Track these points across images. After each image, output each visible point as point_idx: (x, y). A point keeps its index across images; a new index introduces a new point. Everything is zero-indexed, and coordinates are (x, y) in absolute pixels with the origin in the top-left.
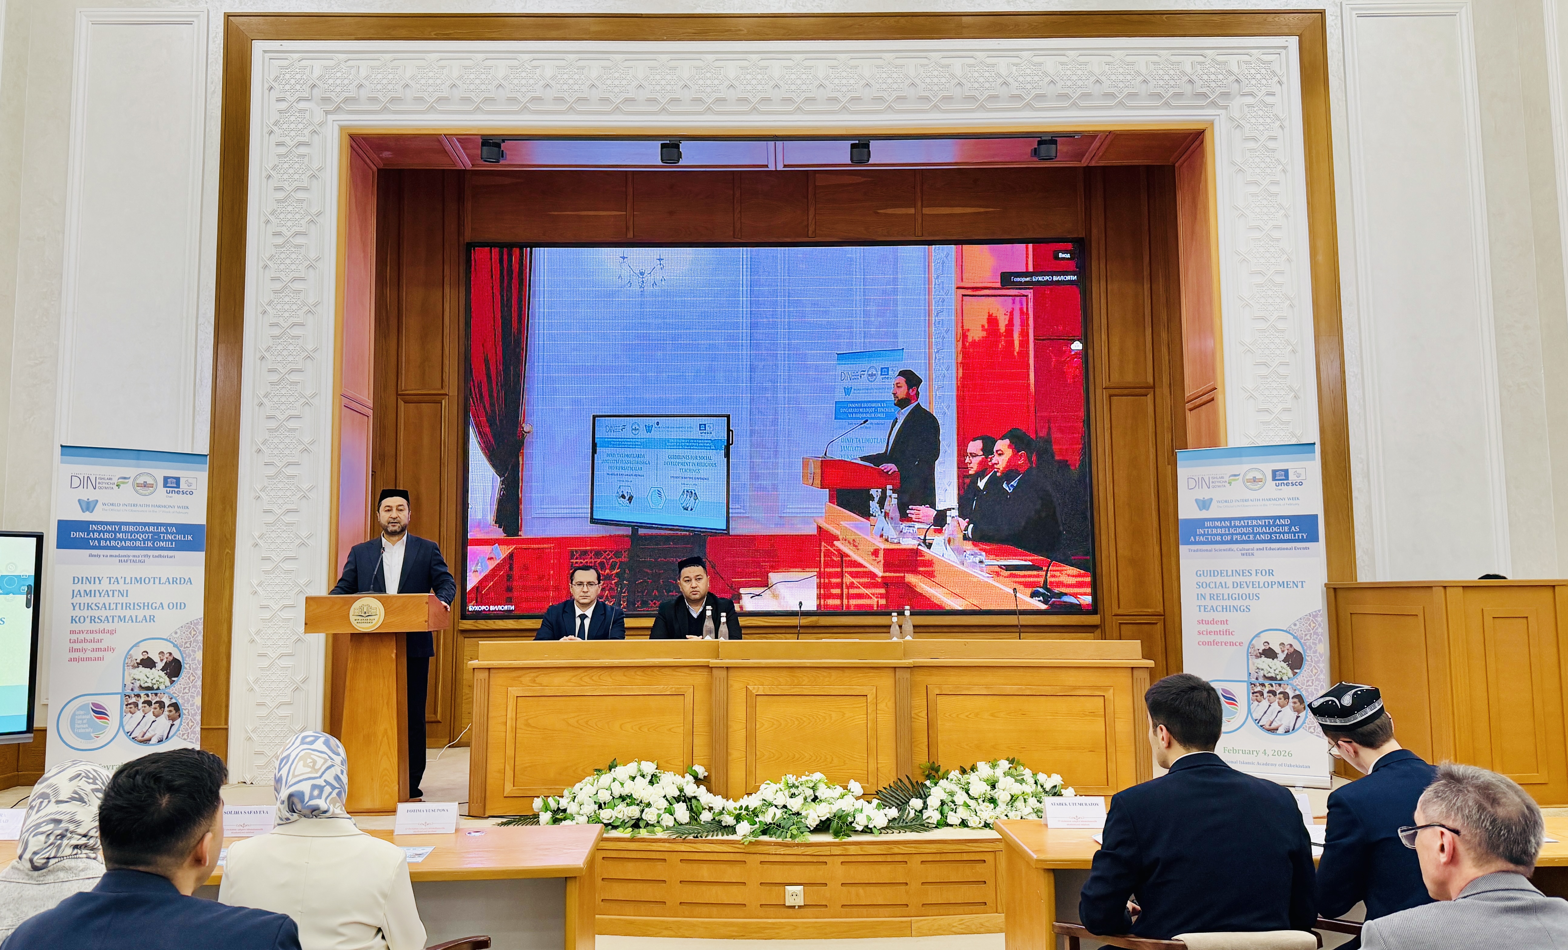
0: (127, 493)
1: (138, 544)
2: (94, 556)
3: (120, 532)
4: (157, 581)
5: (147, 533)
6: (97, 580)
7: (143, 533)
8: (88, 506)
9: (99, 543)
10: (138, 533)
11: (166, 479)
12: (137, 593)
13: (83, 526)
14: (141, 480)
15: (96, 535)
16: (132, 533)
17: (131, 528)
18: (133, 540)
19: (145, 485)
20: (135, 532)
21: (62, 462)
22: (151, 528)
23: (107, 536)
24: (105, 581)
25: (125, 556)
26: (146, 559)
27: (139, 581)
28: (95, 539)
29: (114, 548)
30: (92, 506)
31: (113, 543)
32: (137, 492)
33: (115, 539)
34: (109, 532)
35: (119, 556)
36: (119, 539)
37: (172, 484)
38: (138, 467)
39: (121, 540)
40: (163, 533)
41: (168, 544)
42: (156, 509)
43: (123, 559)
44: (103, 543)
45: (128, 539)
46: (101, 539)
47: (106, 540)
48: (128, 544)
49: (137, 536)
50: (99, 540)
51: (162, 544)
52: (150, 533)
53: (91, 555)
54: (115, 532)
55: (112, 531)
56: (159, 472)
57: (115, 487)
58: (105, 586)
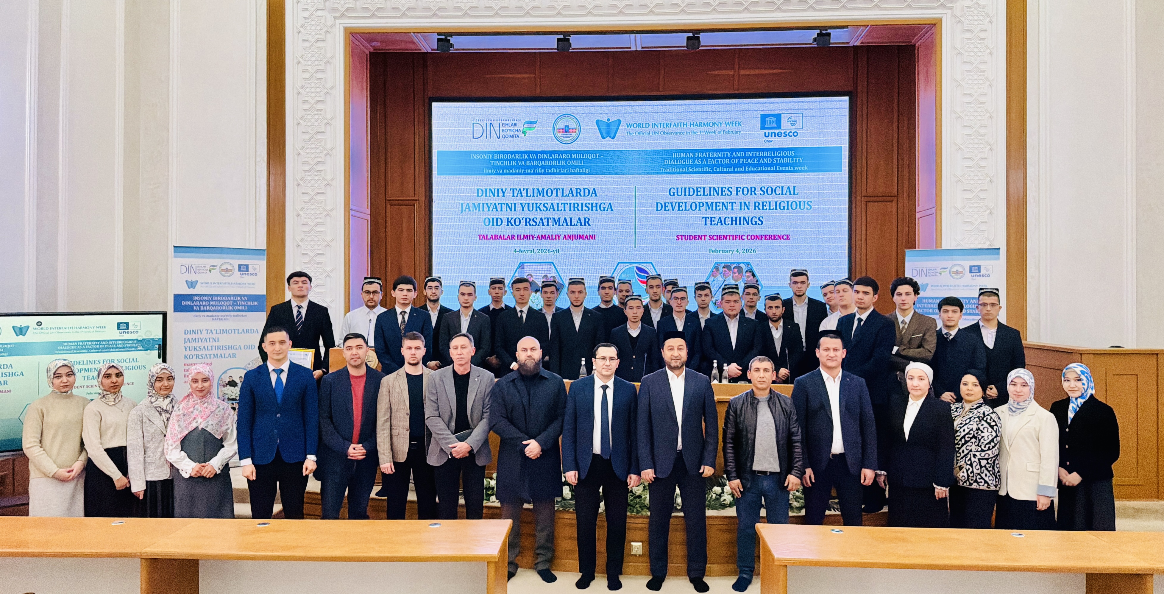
0: (215, 276)
1: (224, 308)
2: (197, 316)
3: (212, 300)
4: (237, 331)
5: (229, 301)
6: (199, 332)
7: (227, 301)
8: (192, 284)
9: (200, 308)
10: (223, 301)
11: (240, 266)
12: (225, 340)
13: (189, 297)
14: (224, 267)
15: (198, 303)
16: (220, 301)
17: (219, 298)
18: (221, 305)
19: (227, 270)
20: (221, 301)
21: (175, 257)
22: (232, 298)
23: (204, 303)
24: (204, 332)
25: (216, 316)
26: (229, 318)
27: (224, 331)
28: (197, 306)
29: (210, 311)
30: (194, 284)
31: (208, 308)
32: (221, 274)
33: (209, 305)
34: (206, 301)
35: (212, 316)
36: (212, 305)
37: (244, 269)
38: (224, 258)
39: (213, 306)
40: (239, 301)
41: (242, 308)
42: (234, 285)
43: (215, 318)
44: (202, 308)
45: (217, 305)
46: (201, 305)
47: (204, 306)
48: (218, 308)
49: (223, 303)
50: (200, 306)
51: (239, 308)
52: (232, 301)
53: (195, 316)
54: (209, 301)
55: (207, 301)
56: (236, 262)
57: (208, 272)
58: (204, 335)
